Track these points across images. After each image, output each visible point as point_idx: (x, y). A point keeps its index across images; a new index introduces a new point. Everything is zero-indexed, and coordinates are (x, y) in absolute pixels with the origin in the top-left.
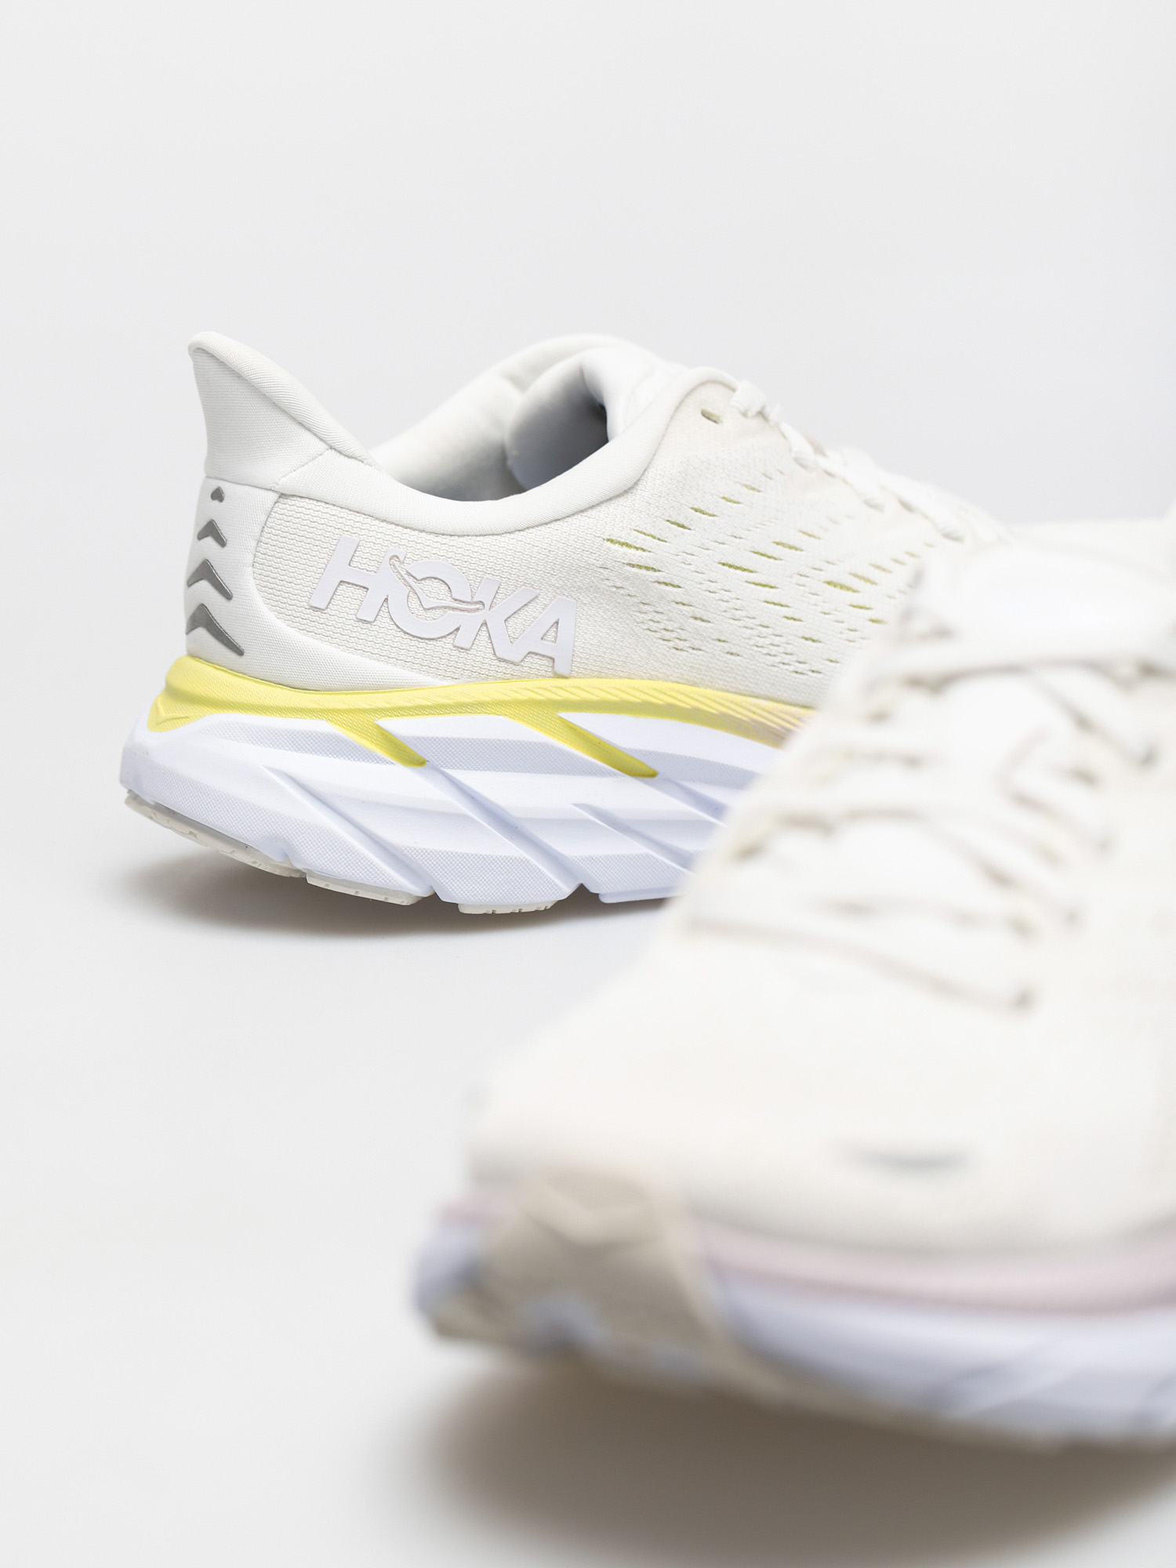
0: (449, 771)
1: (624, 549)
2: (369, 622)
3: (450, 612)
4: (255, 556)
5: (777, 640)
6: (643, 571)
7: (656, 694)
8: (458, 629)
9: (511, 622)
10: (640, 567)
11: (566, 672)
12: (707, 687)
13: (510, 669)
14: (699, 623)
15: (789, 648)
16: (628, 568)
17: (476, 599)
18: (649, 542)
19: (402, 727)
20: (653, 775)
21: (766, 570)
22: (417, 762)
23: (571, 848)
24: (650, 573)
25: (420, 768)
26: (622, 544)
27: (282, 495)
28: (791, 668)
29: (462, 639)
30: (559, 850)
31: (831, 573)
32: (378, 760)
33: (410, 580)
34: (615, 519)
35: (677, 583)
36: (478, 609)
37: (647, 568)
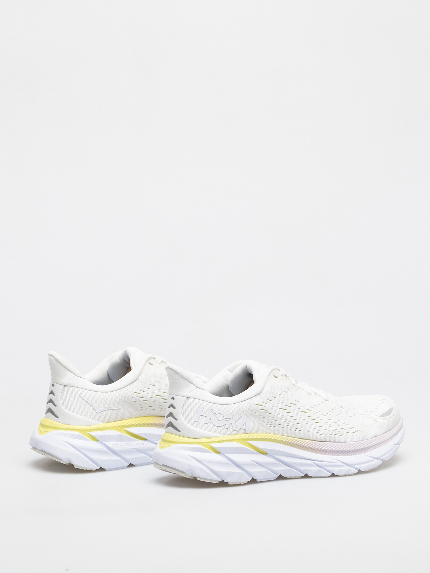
0: (225, 454)
1: (259, 406)
2: (207, 424)
3: (224, 421)
4: (182, 411)
5: (291, 424)
6: (263, 411)
7: (266, 436)
8: (225, 424)
9: (236, 422)
10: (263, 410)
11: (248, 433)
12: (277, 434)
13: (236, 432)
14: (275, 421)
15: (294, 426)
16: (260, 410)
17: (229, 418)
18: (264, 404)
19: (215, 445)
20: (267, 454)
21: (288, 409)
22: (218, 453)
23: (251, 470)
24: (265, 411)
25: (219, 454)
26: (259, 405)
27: (187, 398)
28: (295, 430)
29: (226, 426)
30: (249, 470)
31: (302, 409)
32: (211, 453)
33: (215, 414)
34: (257, 400)
35: (270, 413)
36: (229, 420)
37: (264, 410)
